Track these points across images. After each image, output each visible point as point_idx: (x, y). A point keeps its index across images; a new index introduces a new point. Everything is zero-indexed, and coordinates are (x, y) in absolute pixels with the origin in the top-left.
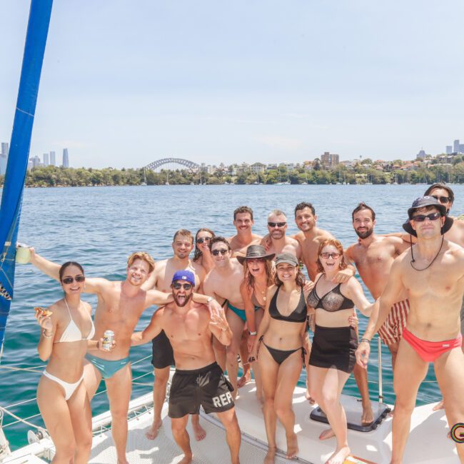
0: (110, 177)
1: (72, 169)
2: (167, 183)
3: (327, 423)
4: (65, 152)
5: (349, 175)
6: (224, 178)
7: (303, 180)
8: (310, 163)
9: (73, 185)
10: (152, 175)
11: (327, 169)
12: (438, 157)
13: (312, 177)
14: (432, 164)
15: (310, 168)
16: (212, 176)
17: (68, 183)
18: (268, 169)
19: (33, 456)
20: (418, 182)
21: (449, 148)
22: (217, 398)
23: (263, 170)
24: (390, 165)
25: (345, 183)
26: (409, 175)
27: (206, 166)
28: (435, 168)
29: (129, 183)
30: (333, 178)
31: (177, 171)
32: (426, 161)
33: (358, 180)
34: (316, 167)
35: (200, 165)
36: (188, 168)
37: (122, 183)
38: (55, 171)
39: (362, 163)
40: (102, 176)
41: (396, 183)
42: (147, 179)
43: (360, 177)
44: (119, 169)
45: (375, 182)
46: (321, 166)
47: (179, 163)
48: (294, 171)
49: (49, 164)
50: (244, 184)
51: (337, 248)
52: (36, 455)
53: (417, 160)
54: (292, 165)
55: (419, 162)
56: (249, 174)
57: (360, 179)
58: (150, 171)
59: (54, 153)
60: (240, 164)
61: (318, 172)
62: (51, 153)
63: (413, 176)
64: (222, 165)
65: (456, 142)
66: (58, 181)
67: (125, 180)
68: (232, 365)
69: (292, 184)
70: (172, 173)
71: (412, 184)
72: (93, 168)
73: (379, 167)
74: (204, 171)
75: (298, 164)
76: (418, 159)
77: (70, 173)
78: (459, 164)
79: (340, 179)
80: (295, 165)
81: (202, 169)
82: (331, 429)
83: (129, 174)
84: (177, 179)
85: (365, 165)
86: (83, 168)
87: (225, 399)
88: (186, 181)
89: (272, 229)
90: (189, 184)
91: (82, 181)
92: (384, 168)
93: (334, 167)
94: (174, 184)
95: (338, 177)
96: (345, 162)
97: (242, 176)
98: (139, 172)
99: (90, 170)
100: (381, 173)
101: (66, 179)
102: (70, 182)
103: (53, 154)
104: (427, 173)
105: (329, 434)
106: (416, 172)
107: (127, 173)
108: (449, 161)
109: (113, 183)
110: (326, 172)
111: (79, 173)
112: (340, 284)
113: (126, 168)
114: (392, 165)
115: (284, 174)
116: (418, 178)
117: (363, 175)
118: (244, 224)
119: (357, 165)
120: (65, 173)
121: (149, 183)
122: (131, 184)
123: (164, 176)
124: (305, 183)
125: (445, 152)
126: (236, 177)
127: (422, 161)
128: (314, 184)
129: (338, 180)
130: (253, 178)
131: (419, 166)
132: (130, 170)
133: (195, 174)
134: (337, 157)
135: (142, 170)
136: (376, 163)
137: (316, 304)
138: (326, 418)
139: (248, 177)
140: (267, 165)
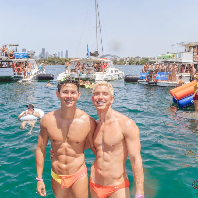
6: (123, 62)
16: (118, 62)
18: (142, 59)
23: (139, 59)
47: (112, 56)
50: (131, 65)
60: (130, 57)
62: (61, 52)
66: (57, 63)
74: (116, 60)
77: (62, 60)
86: (67, 58)
97: (131, 62)
99: (70, 59)
102: (62, 63)
103: (62, 52)
111: (65, 60)
115: (148, 61)
120: (60, 60)
126: (128, 62)
130: (135, 63)
139: (133, 62)
140: (142, 58)
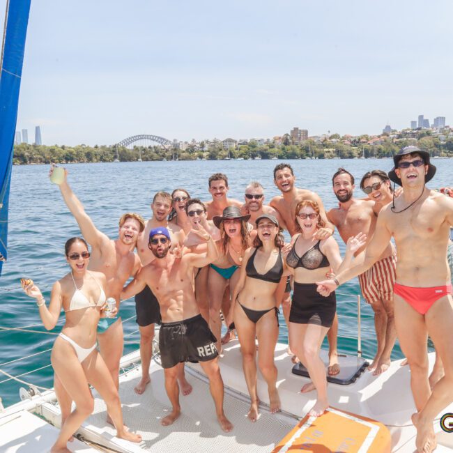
0: (84, 154)
1: (44, 147)
2: (140, 160)
3: (308, 377)
4: (37, 129)
5: (318, 150)
6: (196, 154)
7: (273, 155)
8: (280, 138)
9: (46, 162)
10: (125, 151)
11: (296, 144)
12: (403, 132)
13: (282, 152)
14: (398, 138)
15: (280, 143)
16: (184, 152)
17: (41, 161)
18: (239, 144)
19: (25, 411)
20: (384, 156)
21: (413, 123)
22: (202, 348)
23: (234, 146)
24: (357, 140)
25: (314, 158)
26: (375, 149)
27: (178, 142)
28: (401, 142)
29: (102, 160)
30: (302, 153)
31: (150, 147)
32: (392, 136)
33: (326, 155)
34: (286, 143)
35: (172, 141)
36: (160, 145)
37: (95, 160)
38: (28, 149)
39: (331, 138)
40: (75, 153)
41: (363, 157)
42: (120, 155)
43: (329, 152)
44: (92, 146)
45: (343, 157)
46: (290, 141)
47: (152, 139)
48: (265, 146)
49: (22, 141)
50: (216, 159)
51: (314, 209)
52: (29, 411)
53: (383, 135)
54: (262, 140)
55: (385, 137)
56: (221, 150)
57: (329, 154)
58: (123, 147)
59: (26, 131)
60: (211, 140)
61: (288, 147)
62: (23, 130)
63: (379, 150)
64: (193, 141)
65: (421, 117)
66: (31, 159)
67: (99, 157)
68: (215, 322)
69: (262, 159)
70: (144, 150)
71: (379, 158)
72: (66, 145)
73: (347, 142)
74: (176, 147)
75: (268, 140)
76: (385, 134)
77: (43, 150)
78: (423, 139)
79: (310, 153)
80: (265, 140)
81: (174, 145)
82: (312, 383)
83: (102, 150)
84: (149, 155)
85: (333, 140)
86: (56, 146)
87: (209, 350)
88: (159, 158)
89: (249, 200)
90: (162, 160)
91: (55, 158)
92: (352, 143)
93: (304, 142)
94: (147, 160)
95: (307, 151)
96: (314, 137)
97: (214, 152)
98: (113, 149)
99: (63, 147)
100: (349, 148)
101: (39, 156)
102: (44, 159)
104: (393, 147)
105: (311, 387)
106: (382, 147)
107: (99, 150)
108: (414, 135)
109: (86, 160)
110: (295, 147)
111: (52, 151)
112: (320, 240)
113: (99, 145)
114: (359, 140)
115: (255, 149)
116: (384, 152)
117: (331, 150)
118: (219, 191)
119: (325, 140)
120: (38, 150)
121: (122, 160)
122: (104, 161)
123: (137, 152)
124: (275, 158)
125: (410, 127)
126: (208, 153)
127: (388, 136)
128: (284, 159)
129: (307, 155)
130: (225, 153)
131: (385, 141)
132: (103, 147)
133: (167, 151)
134: (306, 132)
135: (115, 147)
136: (344, 138)
137: (296, 263)
138: (307, 373)
139: (220, 153)
140: (238, 140)
